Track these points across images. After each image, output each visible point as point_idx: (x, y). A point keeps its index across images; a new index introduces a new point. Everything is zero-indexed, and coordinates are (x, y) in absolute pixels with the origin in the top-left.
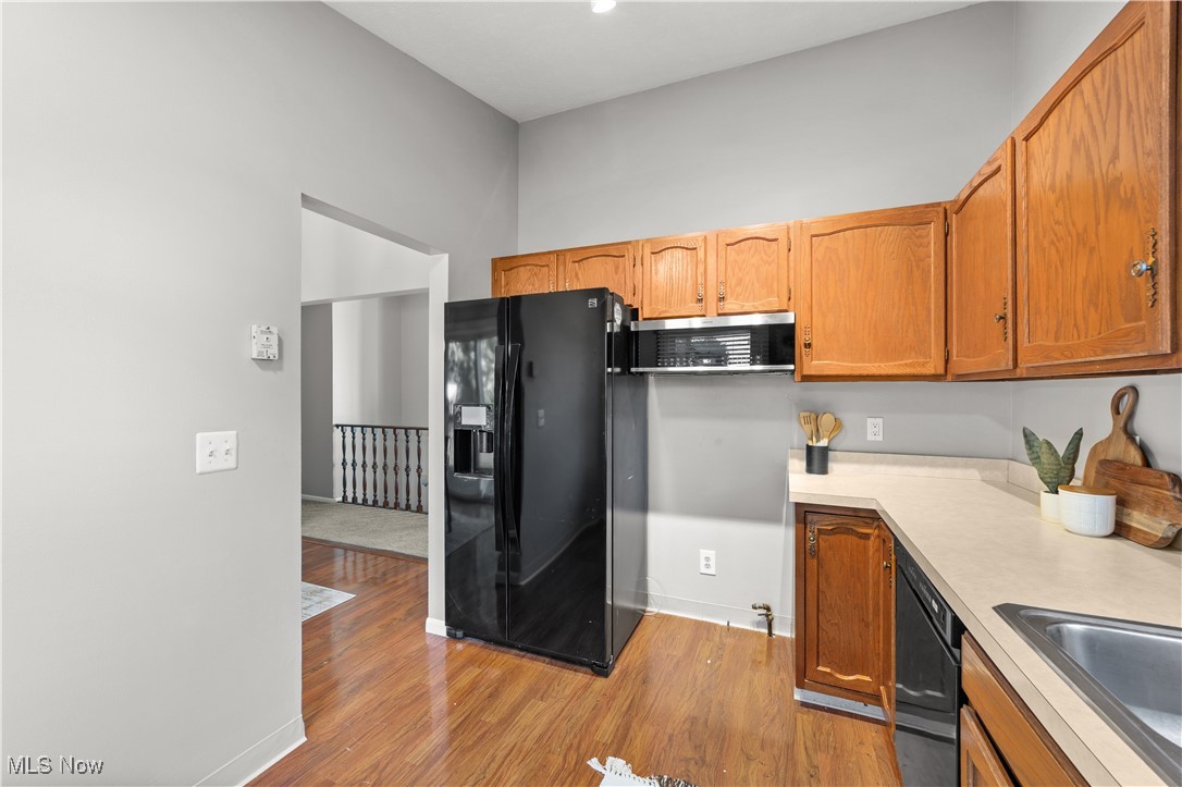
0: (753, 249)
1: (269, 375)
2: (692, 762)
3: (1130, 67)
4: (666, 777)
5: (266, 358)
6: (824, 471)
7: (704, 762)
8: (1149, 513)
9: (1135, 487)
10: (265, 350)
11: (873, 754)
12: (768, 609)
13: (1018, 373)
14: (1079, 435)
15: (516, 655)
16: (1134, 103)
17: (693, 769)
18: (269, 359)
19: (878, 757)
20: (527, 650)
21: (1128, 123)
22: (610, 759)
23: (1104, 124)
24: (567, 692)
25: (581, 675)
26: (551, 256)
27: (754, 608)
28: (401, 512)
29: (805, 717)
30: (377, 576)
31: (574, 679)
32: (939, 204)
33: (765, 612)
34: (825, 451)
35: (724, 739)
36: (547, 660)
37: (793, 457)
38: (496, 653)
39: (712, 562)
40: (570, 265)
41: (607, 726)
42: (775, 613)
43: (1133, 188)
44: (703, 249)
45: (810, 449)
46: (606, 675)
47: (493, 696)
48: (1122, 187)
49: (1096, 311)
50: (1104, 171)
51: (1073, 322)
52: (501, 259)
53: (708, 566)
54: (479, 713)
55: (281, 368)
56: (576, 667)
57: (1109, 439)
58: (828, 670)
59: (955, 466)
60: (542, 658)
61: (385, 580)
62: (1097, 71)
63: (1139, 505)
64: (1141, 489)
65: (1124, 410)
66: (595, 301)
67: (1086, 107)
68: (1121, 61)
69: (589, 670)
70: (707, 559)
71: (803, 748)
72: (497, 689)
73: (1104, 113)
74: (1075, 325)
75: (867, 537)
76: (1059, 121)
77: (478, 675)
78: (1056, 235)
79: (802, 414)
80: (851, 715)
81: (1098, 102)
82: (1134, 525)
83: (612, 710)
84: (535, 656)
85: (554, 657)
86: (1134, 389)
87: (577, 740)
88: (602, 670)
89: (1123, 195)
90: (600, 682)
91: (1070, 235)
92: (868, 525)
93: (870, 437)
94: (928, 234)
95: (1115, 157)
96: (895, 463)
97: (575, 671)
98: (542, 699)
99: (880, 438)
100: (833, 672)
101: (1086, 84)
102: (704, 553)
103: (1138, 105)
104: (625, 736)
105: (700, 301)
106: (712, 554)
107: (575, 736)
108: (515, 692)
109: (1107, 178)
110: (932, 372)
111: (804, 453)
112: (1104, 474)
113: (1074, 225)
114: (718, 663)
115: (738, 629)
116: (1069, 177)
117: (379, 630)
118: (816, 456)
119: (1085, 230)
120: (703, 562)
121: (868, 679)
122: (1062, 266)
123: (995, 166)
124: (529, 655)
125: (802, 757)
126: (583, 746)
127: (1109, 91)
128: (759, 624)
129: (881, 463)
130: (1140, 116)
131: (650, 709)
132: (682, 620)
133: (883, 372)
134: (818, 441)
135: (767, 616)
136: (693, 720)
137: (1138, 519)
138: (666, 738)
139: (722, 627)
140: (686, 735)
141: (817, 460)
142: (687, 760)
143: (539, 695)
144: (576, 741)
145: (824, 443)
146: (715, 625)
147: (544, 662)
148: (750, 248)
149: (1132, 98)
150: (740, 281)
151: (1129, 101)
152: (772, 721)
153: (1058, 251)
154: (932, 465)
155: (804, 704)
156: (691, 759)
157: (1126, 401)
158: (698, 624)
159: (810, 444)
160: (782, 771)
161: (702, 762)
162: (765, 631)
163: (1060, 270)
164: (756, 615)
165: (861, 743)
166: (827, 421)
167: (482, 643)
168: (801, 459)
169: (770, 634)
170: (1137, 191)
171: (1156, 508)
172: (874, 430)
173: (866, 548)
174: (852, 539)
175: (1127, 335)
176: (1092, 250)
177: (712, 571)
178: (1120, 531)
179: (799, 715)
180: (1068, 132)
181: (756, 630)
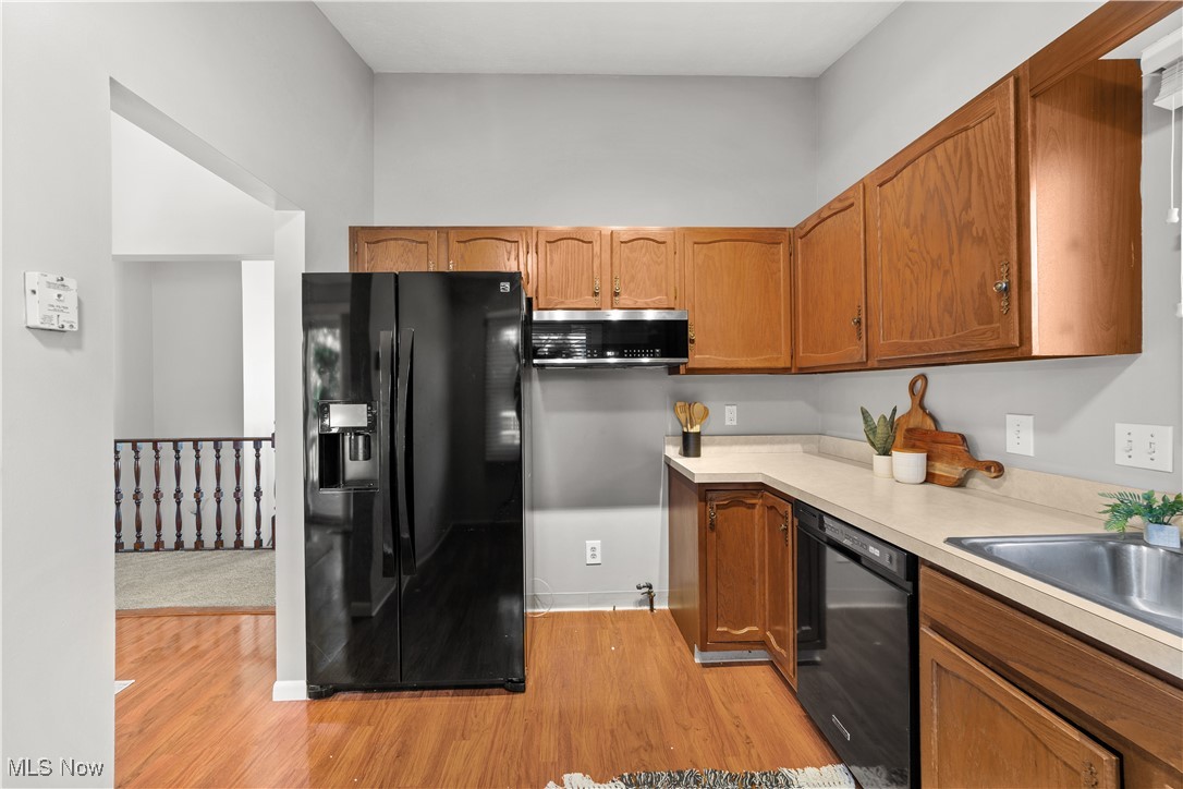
0: (644, 250)
1: (59, 355)
2: (642, 750)
3: (980, 144)
4: (626, 774)
5: (55, 327)
6: (698, 455)
7: (651, 746)
8: (947, 463)
9: (935, 445)
10: (55, 314)
11: (769, 691)
12: (650, 587)
13: (870, 365)
14: (895, 410)
15: (412, 696)
16: (984, 172)
17: (645, 756)
18: (61, 331)
19: (774, 693)
20: (423, 688)
21: (979, 184)
22: (566, 777)
23: (956, 182)
24: (489, 720)
25: (495, 697)
26: (431, 232)
27: (639, 588)
28: (169, 554)
29: (710, 675)
30: (162, 644)
31: (492, 704)
32: (785, 229)
33: (647, 590)
34: (698, 435)
35: (658, 718)
36: (451, 692)
37: (669, 444)
38: (383, 702)
39: (598, 552)
40: (454, 246)
41: (547, 742)
42: (655, 590)
43: (984, 230)
44: (599, 242)
45: (686, 436)
46: (523, 690)
47: (402, 754)
48: (974, 229)
49: (951, 316)
50: (957, 215)
51: (928, 325)
52: (363, 228)
53: (594, 556)
54: (393, 779)
55: (79, 346)
56: (486, 691)
57: (909, 413)
58: (726, 629)
59: (786, 442)
60: (444, 691)
61: (178, 649)
62: (949, 143)
63: (940, 458)
64: (940, 446)
65: (918, 392)
66: (508, 285)
67: (940, 168)
68: (972, 140)
69: (502, 690)
70: (593, 549)
71: (720, 704)
72: (404, 743)
73: (956, 172)
74: (930, 327)
75: (753, 506)
76: (913, 176)
77: (372, 735)
78: (910, 259)
79: (678, 404)
80: (741, 664)
81: (951, 165)
82: (937, 472)
83: (545, 725)
84: (435, 692)
85: (456, 687)
86: (924, 377)
87: (523, 769)
88: (517, 686)
89: (975, 234)
90: (518, 699)
91: (924, 260)
92: (754, 496)
93: (728, 423)
94: (779, 252)
95: (967, 206)
96: (746, 443)
97: (487, 695)
98: (463, 737)
99: (735, 423)
100: (730, 631)
101: (939, 150)
102: (590, 543)
103: (988, 172)
104: (569, 747)
105: (596, 294)
106: (597, 543)
107: (519, 766)
108: (428, 741)
109: (960, 220)
110: (783, 365)
111: (680, 439)
112: (911, 439)
113: (928, 253)
114: (621, 648)
115: (624, 612)
116: (923, 218)
117: (195, 719)
118: (692, 441)
119: (940, 257)
120: (589, 553)
121: (755, 628)
122: (917, 283)
123: (847, 203)
124: (426, 692)
125: (722, 712)
126: (532, 773)
127: (961, 158)
128: (641, 603)
129: (736, 443)
130: (990, 181)
131: (581, 712)
132: (571, 614)
133: (749, 366)
134: (692, 428)
135: (649, 593)
136: (624, 710)
137: (940, 468)
138: (609, 735)
139: (609, 613)
140: (625, 725)
141: (691, 445)
142: (637, 750)
143: (459, 734)
144: (522, 772)
145: (696, 429)
146: (603, 613)
147: (448, 695)
148: (642, 248)
149: (983, 167)
150: (633, 278)
151: (979, 167)
152: (687, 687)
153: (912, 272)
154: (771, 443)
155: (705, 665)
156: (640, 747)
157: (919, 384)
158: (589, 616)
159: (685, 430)
160: (715, 730)
161: (650, 747)
162: (647, 608)
163: (915, 286)
164: (639, 595)
165: (758, 685)
166: (697, 408)
167: (360, 695)
168: (676, 445)
169: (652, 609)
170: (988, 232)
171: (953, 459)
172: (730, 416)
173: (752, 516)
174: (743, 510)
175: (984, 333)
176: (946, 272)
177: (598, 560)
178: (930, 478)
179: (705, 676)
180: (922, 184)
181: (639, 608)
